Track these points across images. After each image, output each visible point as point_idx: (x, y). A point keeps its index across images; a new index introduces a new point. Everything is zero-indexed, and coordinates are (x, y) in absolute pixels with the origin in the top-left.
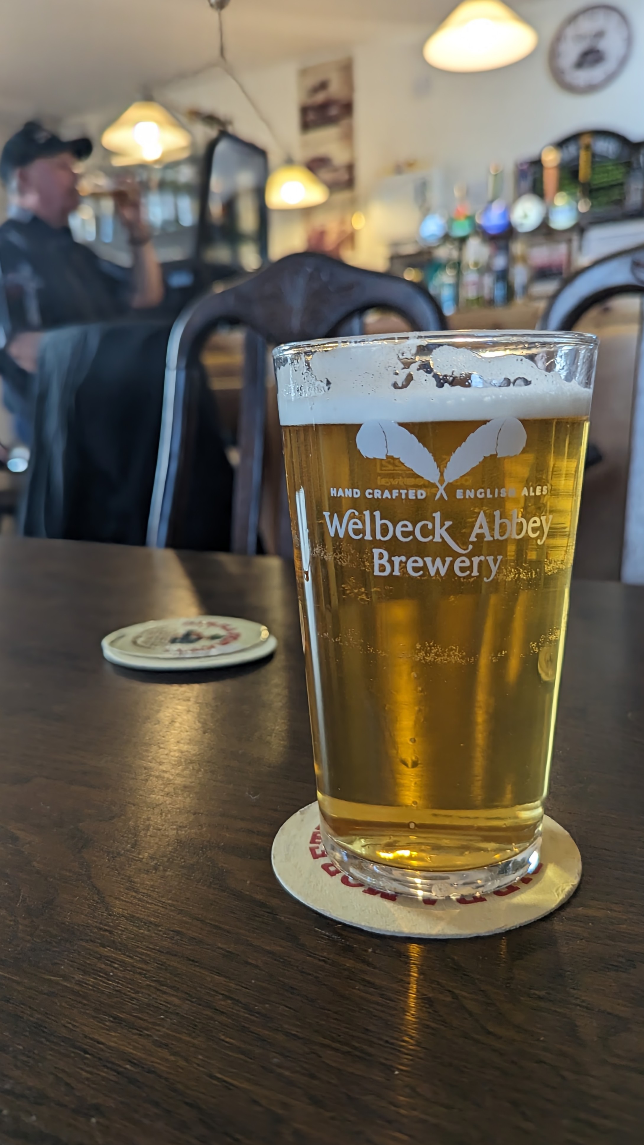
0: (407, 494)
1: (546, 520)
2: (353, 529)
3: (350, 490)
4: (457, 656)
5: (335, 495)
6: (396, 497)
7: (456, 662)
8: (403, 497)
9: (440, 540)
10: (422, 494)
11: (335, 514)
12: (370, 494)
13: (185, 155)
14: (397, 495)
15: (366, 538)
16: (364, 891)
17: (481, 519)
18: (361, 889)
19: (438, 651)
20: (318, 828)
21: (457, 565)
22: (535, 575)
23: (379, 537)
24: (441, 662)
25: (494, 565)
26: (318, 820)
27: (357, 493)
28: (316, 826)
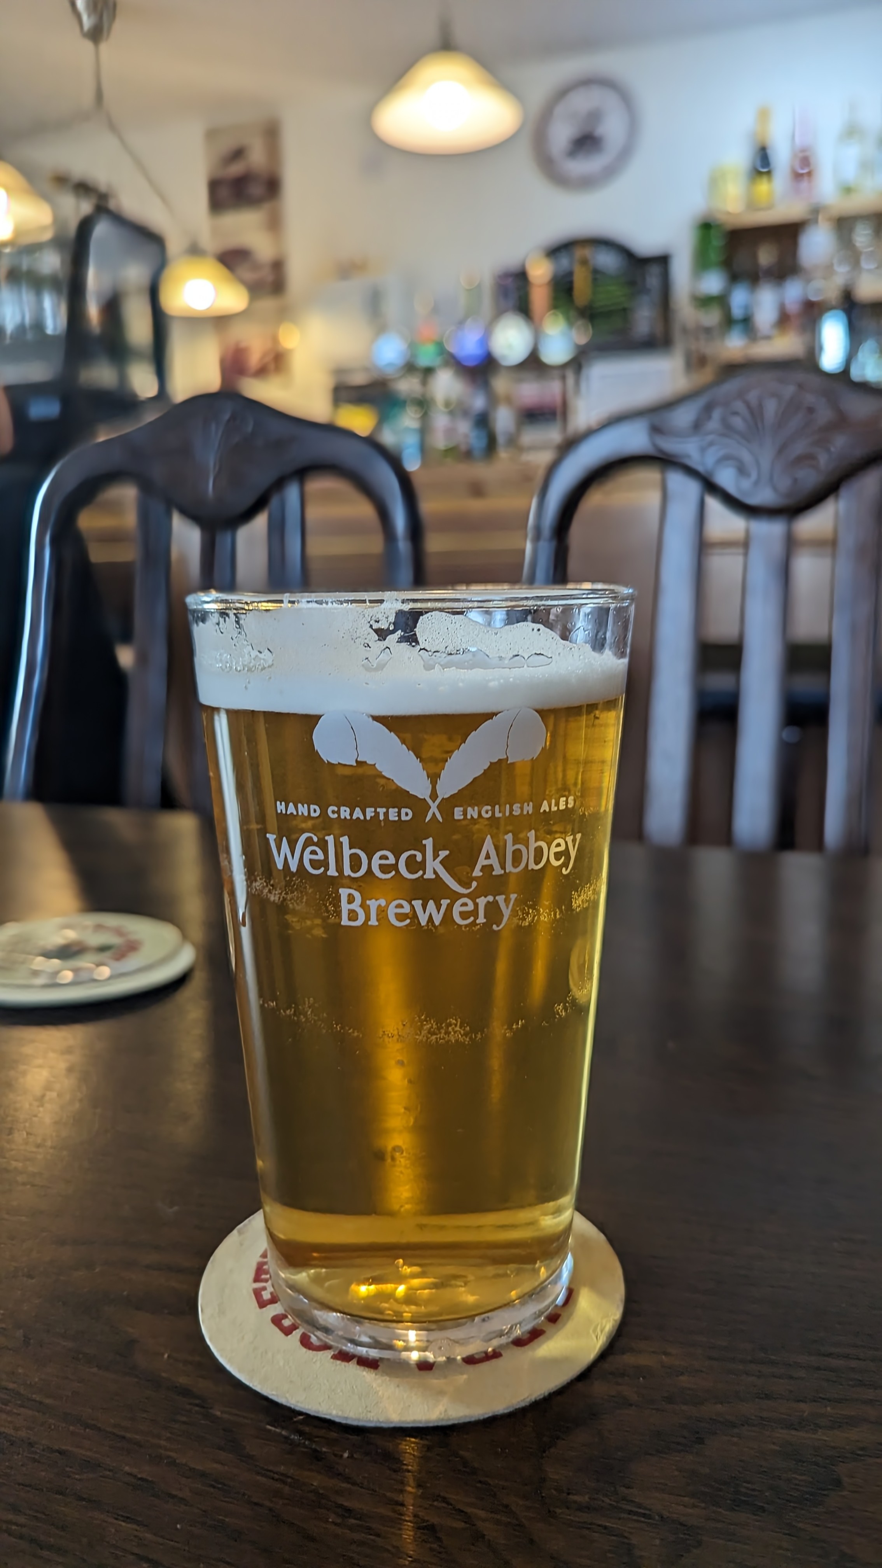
0: (386, 814)
1: (573, 840)
2: (311, 860)
3: (306, 805)
4: (458, 1032)
5: (284, 812)
6: (371, 817)
7: (457, 1041)
8: (382, 817)
9: (433, 876)
10: (407, 815)
11: (284, 839)
12: (333, 812)
13: (48, 236)
14: (373, 814)
15: (329, 873)
16: (335, 1357)
17: (488, 845)
18: (329, 1354)
19: (432, 1027)
20: (264, 1255)
21: (457, 909)
22: (559, 914)
23: (347, 871)
24: (437, 1042)
25: (505, 907)
26: (263, 1244)
27: (315, 811)
28: (261, 1252)
